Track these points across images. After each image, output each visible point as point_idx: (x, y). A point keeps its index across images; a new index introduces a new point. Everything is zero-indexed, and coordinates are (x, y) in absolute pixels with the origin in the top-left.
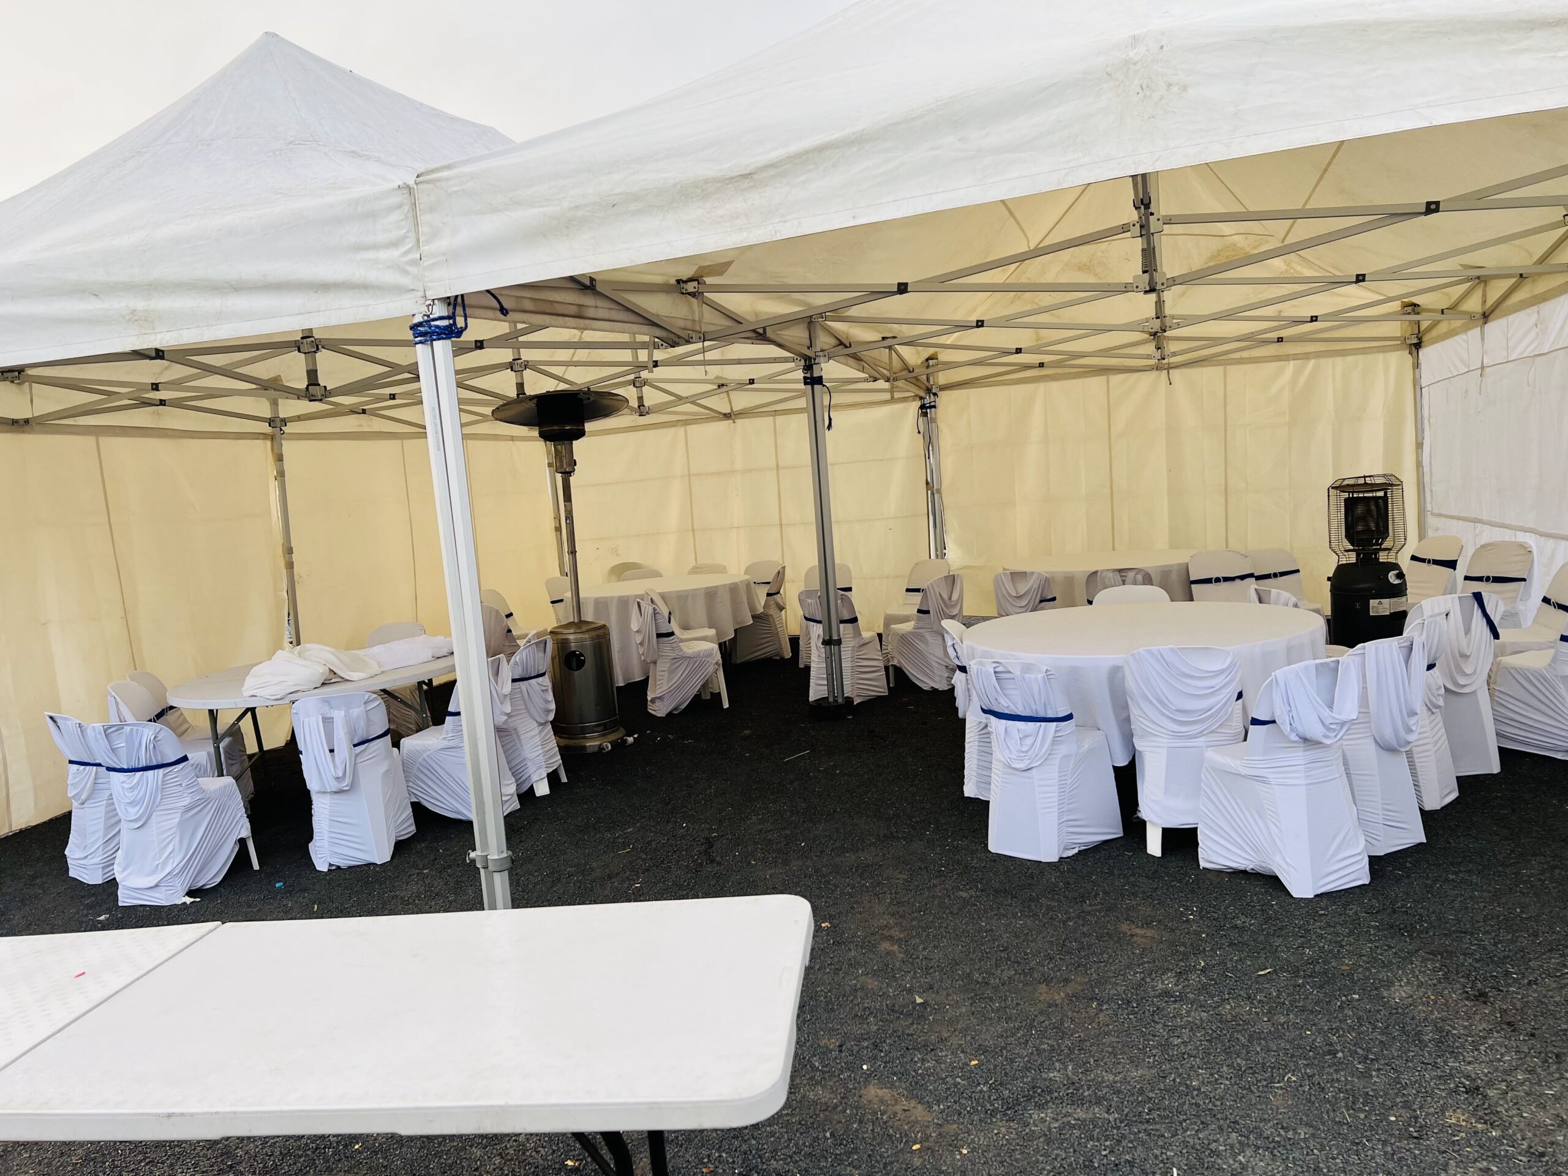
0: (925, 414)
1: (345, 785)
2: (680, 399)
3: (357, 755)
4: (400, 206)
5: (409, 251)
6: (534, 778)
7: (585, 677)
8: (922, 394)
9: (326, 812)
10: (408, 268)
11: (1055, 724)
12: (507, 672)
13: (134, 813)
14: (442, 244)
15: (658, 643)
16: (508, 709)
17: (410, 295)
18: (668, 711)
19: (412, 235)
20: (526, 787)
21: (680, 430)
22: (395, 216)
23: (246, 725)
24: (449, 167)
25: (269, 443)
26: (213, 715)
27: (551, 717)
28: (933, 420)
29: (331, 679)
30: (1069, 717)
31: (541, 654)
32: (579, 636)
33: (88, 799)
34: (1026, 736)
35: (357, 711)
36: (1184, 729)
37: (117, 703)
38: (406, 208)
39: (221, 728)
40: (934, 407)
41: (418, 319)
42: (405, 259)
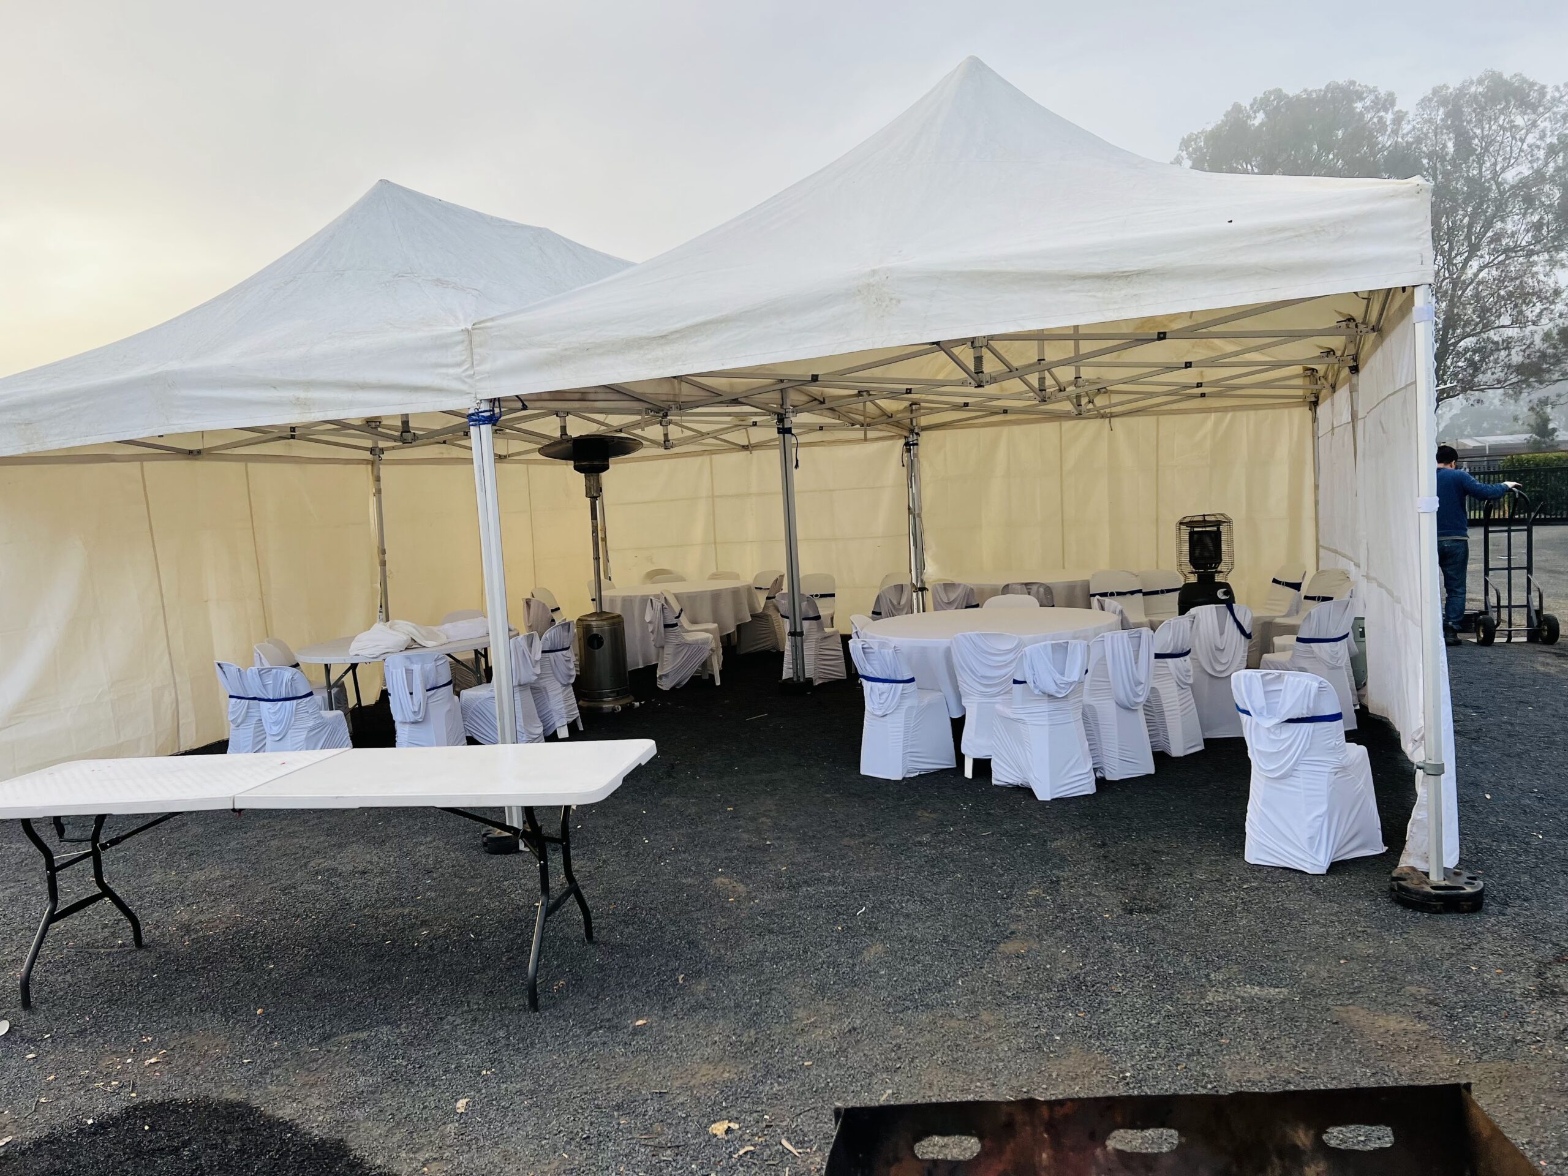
0: (909, 451)
1: (419, 718)
2: (703, 435)
3: (428, 697)
4: (463, 342)
5: (466, 370)
6: (558, 724)
7: (603, 654)
8: (906, 434)
9: (406, 736)
10: (467, 380)
11: (902, 684)
12: (538, 645)
13: (276, 729)
14: (487, 367)
15: (665, 632)
16: (539, 672)
17: (467, 396)
18: (672, 685)
19: (470, 359)
20: (551, 732)
21: (706, 459)
22: (460, 348)
23: (348, 680)
24: (492, 319)
25: (370, 467)
26: (327, 668)
27: (572, 680)
28: (916, 456)
29: (412, 645)
30: (912, 680)
31: (566, 634)
32: (599, 623)
33: (242, 722)
34: (883, 693)
35: (430, 666)
36: (988, 690)
37: (261, 659)
38: (466, 343)
39: (334, 678)
40: (917, 444)
41: (472, 411)
42: (464, 374)
